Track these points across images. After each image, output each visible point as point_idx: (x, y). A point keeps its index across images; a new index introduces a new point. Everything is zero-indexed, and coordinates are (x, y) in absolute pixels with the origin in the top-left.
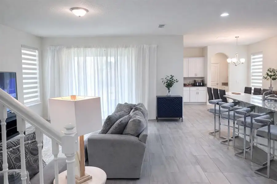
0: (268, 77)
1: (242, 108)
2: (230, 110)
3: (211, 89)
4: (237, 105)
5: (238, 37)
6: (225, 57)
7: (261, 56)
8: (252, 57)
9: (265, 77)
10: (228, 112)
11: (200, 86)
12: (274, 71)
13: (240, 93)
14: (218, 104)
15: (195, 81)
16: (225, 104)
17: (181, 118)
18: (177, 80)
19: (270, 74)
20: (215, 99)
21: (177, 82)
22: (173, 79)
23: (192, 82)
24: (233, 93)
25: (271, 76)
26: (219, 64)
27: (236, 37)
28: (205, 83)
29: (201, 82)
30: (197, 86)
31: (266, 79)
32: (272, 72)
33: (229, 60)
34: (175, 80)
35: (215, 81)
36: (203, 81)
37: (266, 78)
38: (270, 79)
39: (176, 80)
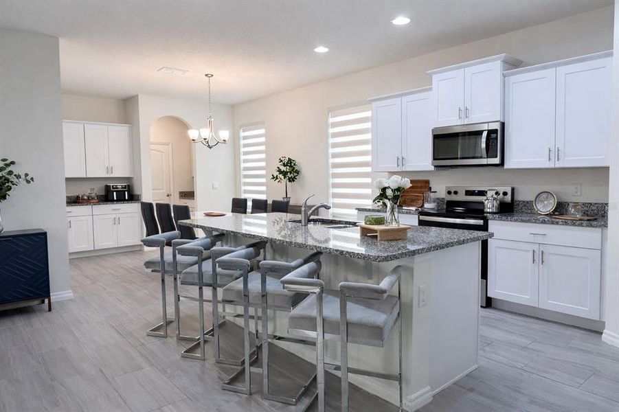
0: (281, 176)
1: (234, 249)
2: (204, 257)
3: (151, 205)
4: (219, 243)
5: (212, 76)
6: (183, 125)
7: (262, 131)
8: (242, 134)
9: (275, 176)
10: (197, 265)
11: (121, 199)
12: (291, 163)
13: (224, 213)
14: (169, 244)
15: (107, 187)
16: (191, 245)
17: (46, 301)
18: (26, 175)
19: (283, 168)
20: (163, 232)
21: (28, 182)
22: (10, 173)
23: (98, 189)
24: (207, 215)
25: (284, 174)
26: (170, 145)
27: (206, 75)
28: (136, 192)
29: (124, 191)
30: (112, 201)
31: (278, 180)
32: (287, 165)
33: (193, 134)
34: (18, 177)
35: (163, 189)
36: (129, 188)
37: (277, 178)
38: (284, 181)
39: (23, 177)
